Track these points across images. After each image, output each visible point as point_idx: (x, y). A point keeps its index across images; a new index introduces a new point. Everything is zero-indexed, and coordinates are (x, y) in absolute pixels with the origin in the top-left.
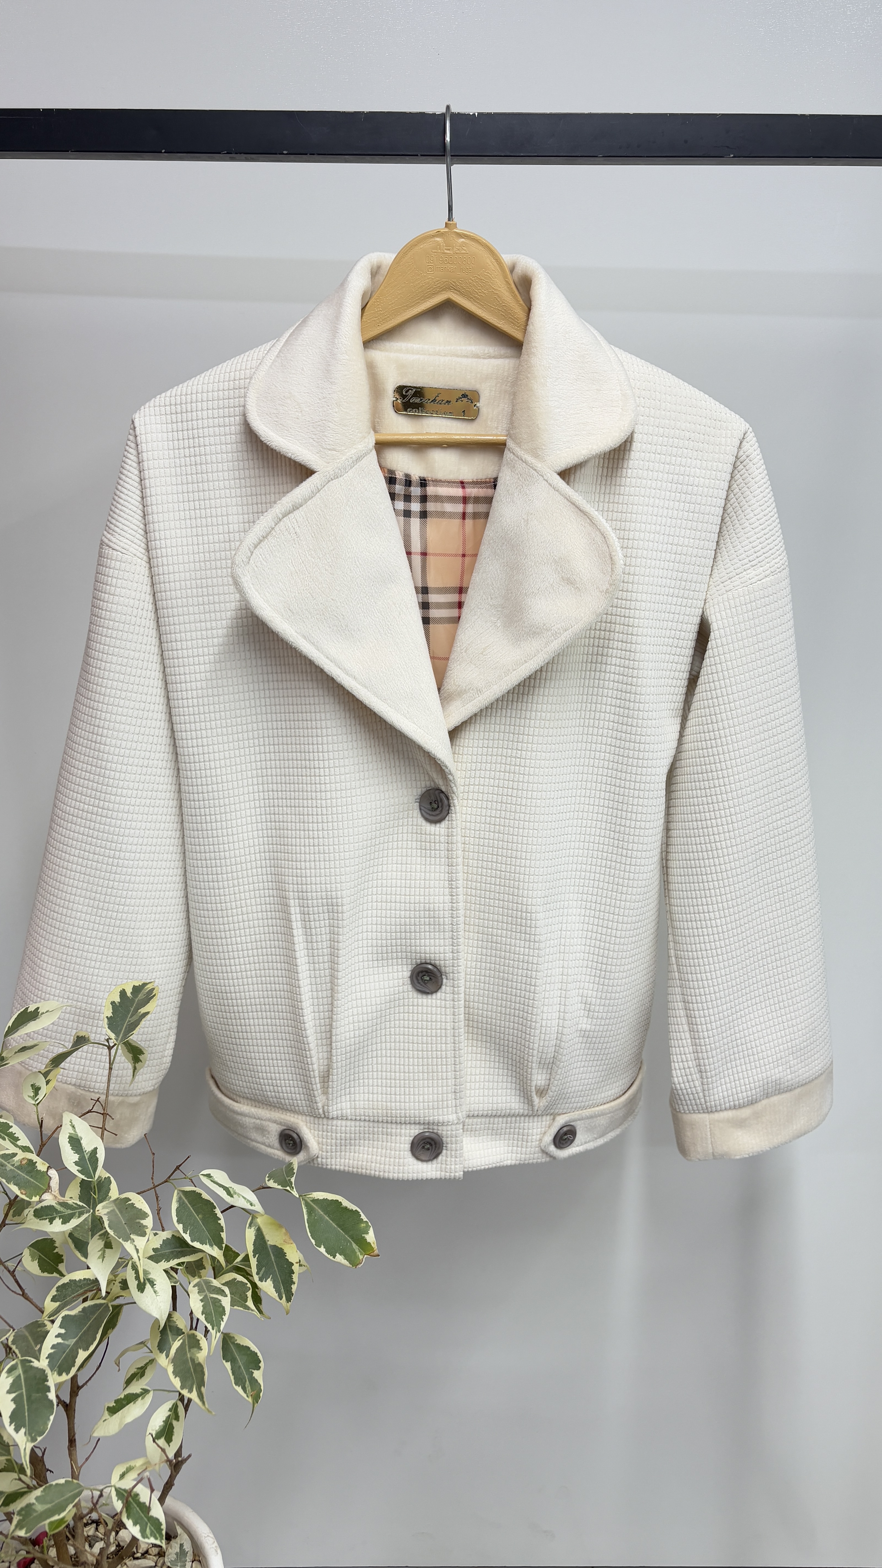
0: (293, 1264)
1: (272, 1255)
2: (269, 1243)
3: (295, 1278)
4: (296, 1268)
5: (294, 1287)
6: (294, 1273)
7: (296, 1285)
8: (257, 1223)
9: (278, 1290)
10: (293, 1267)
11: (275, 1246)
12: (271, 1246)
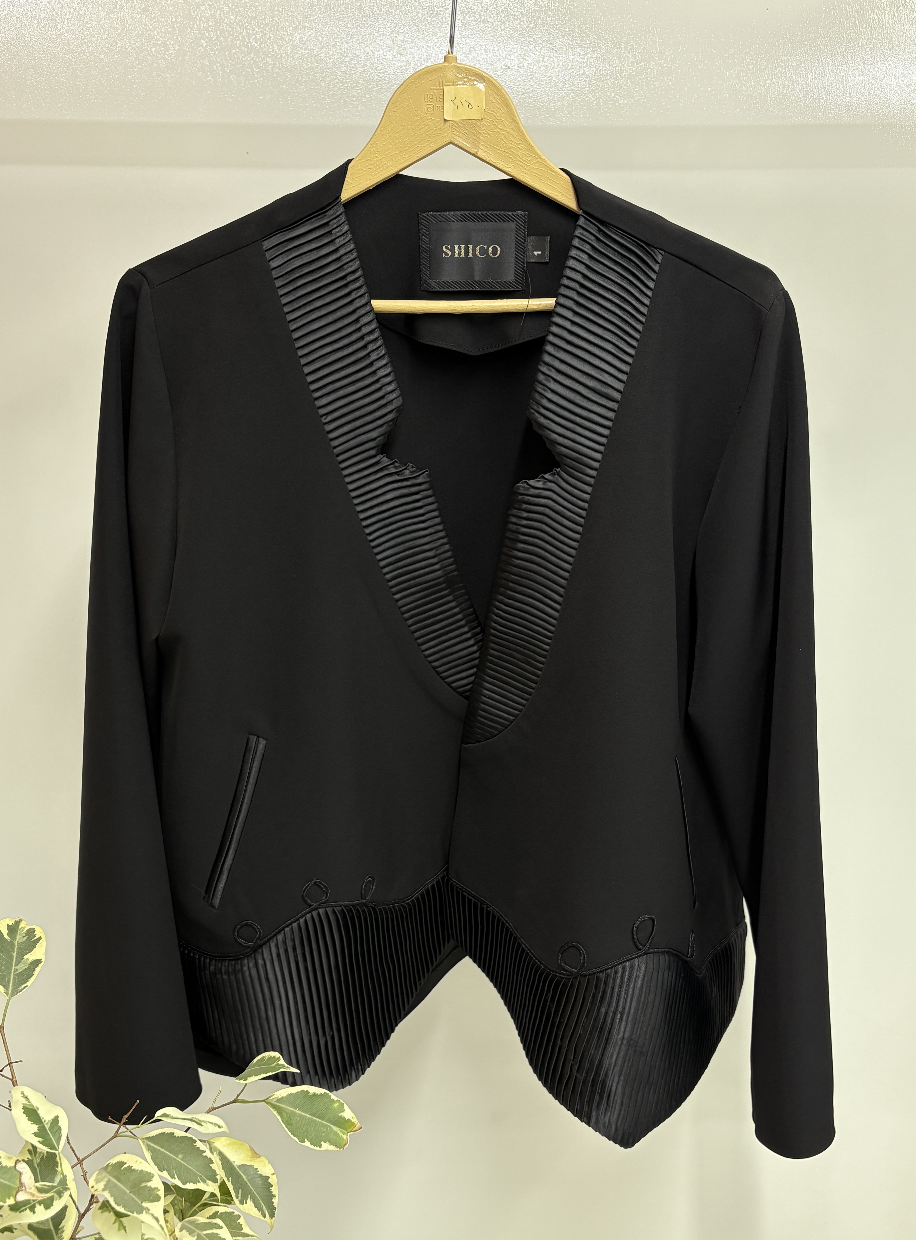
0: (269, 1178)
1: (242, 1175)
2: (235, 1164)
3: (274, 1190)
4: (273, 1180)
5: (275, 1201)
6: (272, 1186)
7: (277, 1197)
8: (215, 1147)
9: (260, 1209)
10: (270, 1181)
11: (243, 1165)
12: (240, 1166)
